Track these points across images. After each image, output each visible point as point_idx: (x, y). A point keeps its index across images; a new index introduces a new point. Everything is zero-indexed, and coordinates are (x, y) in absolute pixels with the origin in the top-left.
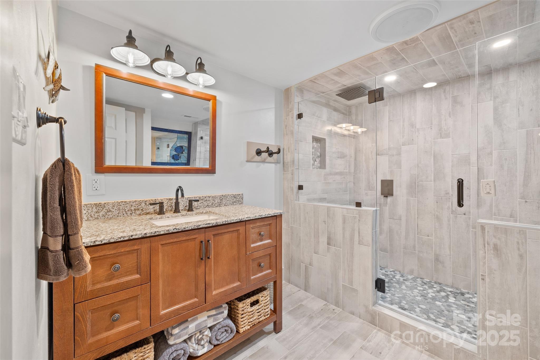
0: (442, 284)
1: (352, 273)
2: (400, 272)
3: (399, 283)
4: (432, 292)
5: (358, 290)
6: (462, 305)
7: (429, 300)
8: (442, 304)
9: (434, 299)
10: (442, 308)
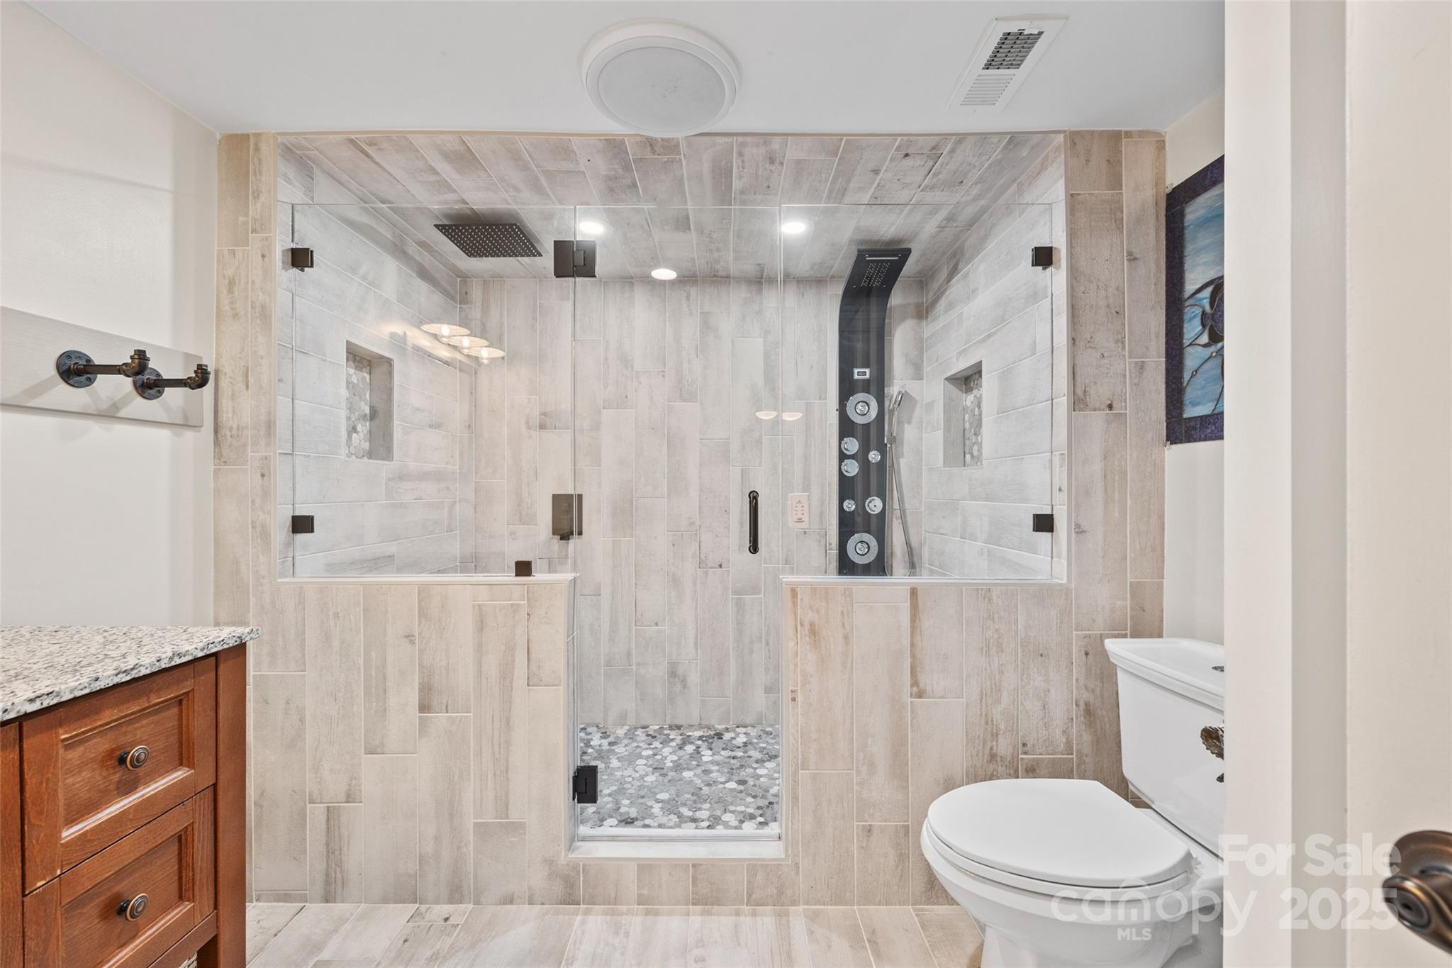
0: (682, 726)
1: (508, 779)
2: (598, 726)
3: (603, 755)
4: (671, 753)
5: (525, 823)
6: (725, 760)
7: (671, 774)
8: (695, 774)
9: (678, 767)
10: (697, 784)
